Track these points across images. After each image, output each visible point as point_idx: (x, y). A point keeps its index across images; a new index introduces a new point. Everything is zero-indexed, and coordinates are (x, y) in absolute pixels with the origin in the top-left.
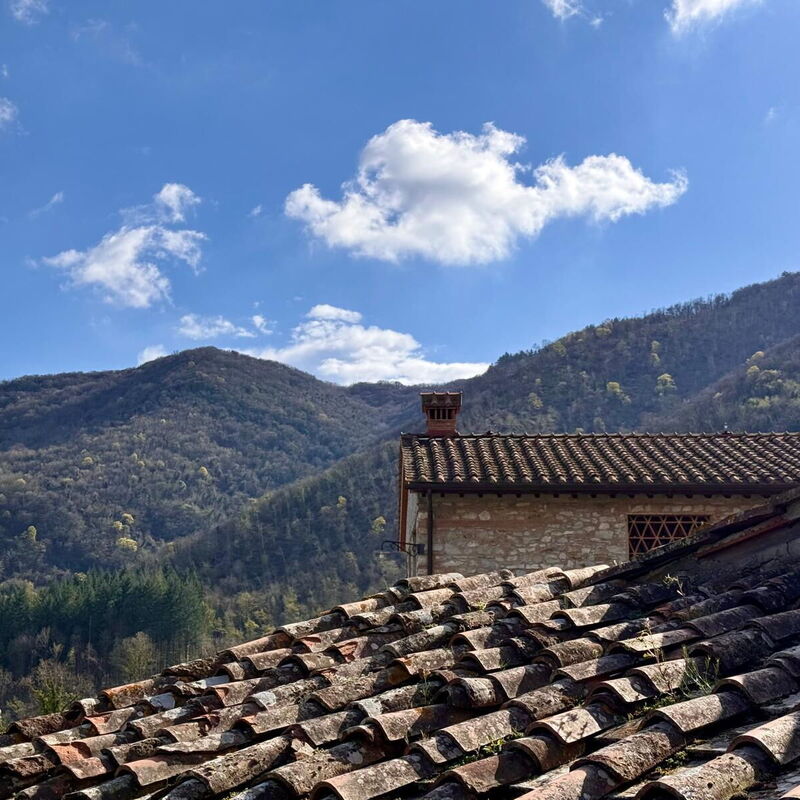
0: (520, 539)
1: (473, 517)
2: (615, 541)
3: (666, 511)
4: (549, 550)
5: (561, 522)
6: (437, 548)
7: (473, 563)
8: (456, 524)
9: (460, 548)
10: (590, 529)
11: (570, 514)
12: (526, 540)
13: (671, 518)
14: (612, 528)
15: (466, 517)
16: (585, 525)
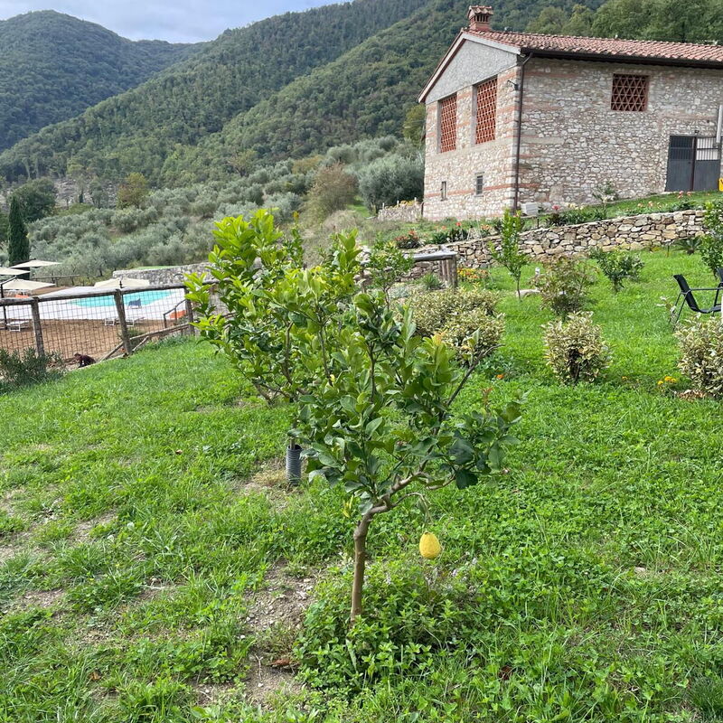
0: (564, 84)
1: (542, 70)
2: (606, 87)
3: (630, 73)
4: (576, 91)
5: (582, 76)
6: (524, 87)
7: (541, 96)
8: (535, 74)
9: (535, 87)
10: (596, 80)
11: (587, 71)
12: (566, 84)
13: (631, 76)
14: (606, 80)
15: (539, 70)
16: (594, 78)
